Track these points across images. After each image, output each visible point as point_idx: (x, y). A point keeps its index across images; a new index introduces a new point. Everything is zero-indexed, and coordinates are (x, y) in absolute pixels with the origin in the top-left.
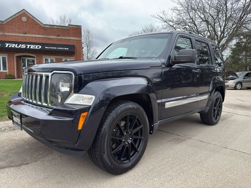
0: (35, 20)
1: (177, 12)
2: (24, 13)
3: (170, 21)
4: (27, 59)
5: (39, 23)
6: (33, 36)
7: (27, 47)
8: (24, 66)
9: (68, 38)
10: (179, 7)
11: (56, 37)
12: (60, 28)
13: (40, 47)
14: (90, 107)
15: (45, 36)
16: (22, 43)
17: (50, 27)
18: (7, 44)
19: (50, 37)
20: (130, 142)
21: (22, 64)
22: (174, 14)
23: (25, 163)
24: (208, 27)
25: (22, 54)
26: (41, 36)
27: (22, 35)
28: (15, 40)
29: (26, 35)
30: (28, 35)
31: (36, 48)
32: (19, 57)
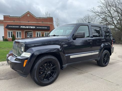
0: (33, 15)
1: (101, 7)
2: (28, 13)
3: (97, 12)
4: (29, 32)
5: (34, 17)
6: (32, 22)
7: (29, 27)
8: (28, 36)
9: (47, 23)
10: (102, 5)
11: (41, 23)
12: (43, 18)
13: (35, 27)
14: (28, 58)
15: (37, 23)
16: (27, 26)
17: (39, 18)
18: (21, 27)
19: (39, 23)
20: (49, 72)
21: (27, 35)
22: (99, 9)
23: (11, 78)
24: (118, 14)
25: (27, 31)
26: (35, 22)
27: (27, 22)
28: (24, 25)
29: (29, 22)
30: (30, 22)
31: (33, 28)
32: (26, 32)
